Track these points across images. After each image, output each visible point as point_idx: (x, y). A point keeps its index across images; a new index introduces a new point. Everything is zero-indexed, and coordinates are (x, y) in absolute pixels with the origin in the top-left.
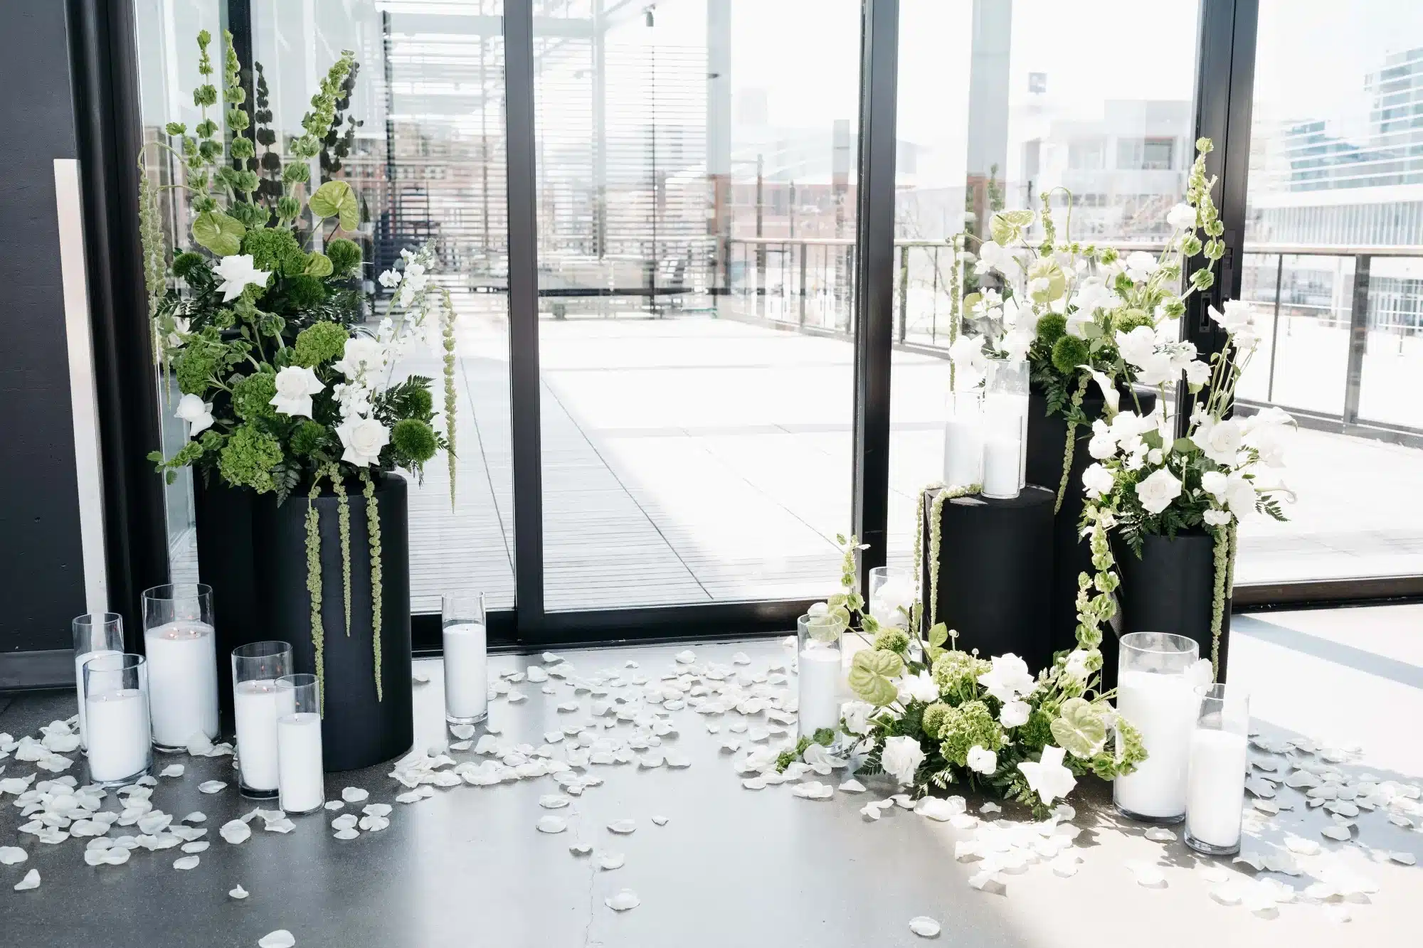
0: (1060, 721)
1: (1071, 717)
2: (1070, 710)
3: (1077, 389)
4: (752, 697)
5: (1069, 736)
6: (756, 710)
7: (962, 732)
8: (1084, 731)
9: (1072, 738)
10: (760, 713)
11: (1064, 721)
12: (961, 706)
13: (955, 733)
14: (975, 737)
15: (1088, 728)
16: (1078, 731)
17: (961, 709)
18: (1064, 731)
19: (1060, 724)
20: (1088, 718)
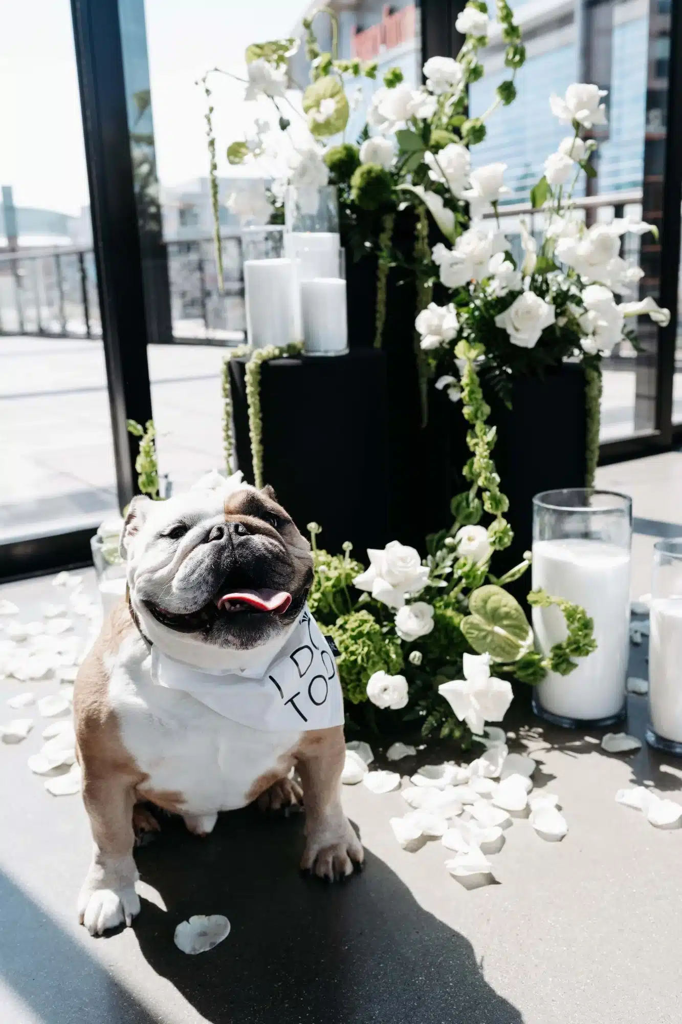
0: (470, 619)
1: (482, 611)
2: (480, 604)
3: (383, 230)
4: (32, 655)
5: (485, 637)
6: (40, 671)
7: (353, 658)
8: (503, 627)
9: (489, 639)
10: (49, 675)
11: (475, 618)
12: (339, 622)
13: (344, 661)
14: (370, 662)
15: (505, 622)
16: (498, 629)
17: (341, 627)
18: (476, 633)
19: (472, 624)
20: (504, 610)
